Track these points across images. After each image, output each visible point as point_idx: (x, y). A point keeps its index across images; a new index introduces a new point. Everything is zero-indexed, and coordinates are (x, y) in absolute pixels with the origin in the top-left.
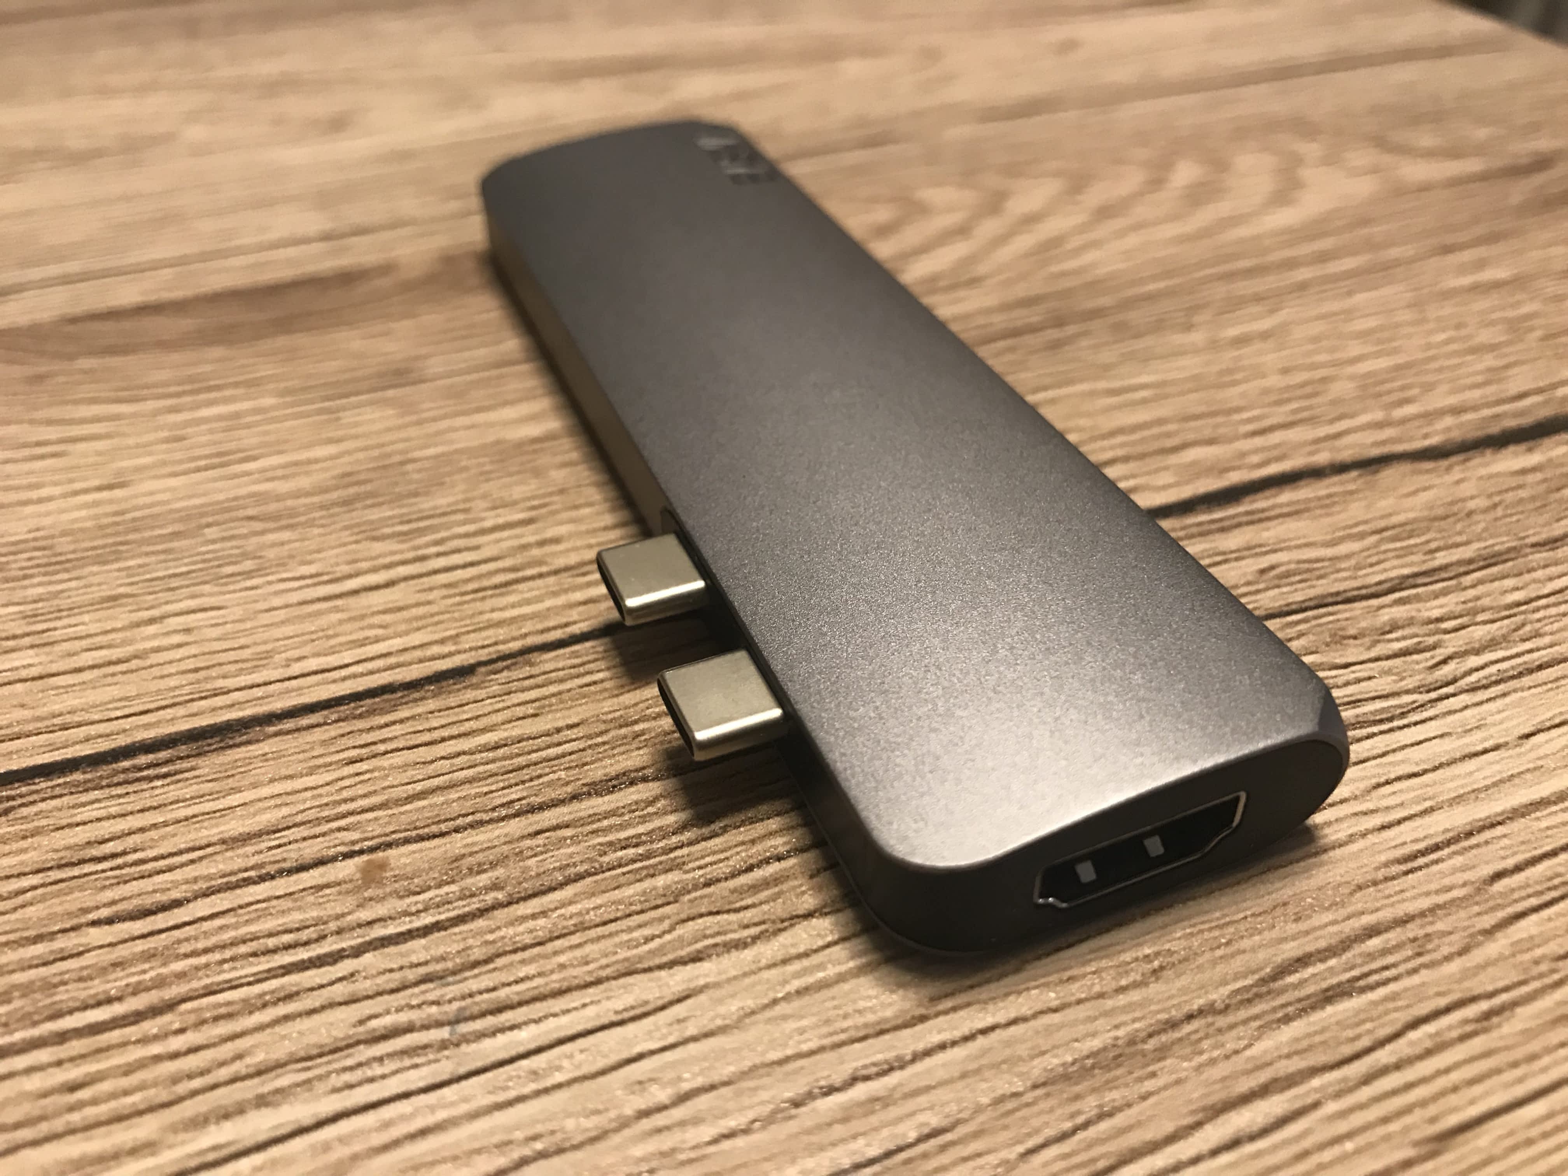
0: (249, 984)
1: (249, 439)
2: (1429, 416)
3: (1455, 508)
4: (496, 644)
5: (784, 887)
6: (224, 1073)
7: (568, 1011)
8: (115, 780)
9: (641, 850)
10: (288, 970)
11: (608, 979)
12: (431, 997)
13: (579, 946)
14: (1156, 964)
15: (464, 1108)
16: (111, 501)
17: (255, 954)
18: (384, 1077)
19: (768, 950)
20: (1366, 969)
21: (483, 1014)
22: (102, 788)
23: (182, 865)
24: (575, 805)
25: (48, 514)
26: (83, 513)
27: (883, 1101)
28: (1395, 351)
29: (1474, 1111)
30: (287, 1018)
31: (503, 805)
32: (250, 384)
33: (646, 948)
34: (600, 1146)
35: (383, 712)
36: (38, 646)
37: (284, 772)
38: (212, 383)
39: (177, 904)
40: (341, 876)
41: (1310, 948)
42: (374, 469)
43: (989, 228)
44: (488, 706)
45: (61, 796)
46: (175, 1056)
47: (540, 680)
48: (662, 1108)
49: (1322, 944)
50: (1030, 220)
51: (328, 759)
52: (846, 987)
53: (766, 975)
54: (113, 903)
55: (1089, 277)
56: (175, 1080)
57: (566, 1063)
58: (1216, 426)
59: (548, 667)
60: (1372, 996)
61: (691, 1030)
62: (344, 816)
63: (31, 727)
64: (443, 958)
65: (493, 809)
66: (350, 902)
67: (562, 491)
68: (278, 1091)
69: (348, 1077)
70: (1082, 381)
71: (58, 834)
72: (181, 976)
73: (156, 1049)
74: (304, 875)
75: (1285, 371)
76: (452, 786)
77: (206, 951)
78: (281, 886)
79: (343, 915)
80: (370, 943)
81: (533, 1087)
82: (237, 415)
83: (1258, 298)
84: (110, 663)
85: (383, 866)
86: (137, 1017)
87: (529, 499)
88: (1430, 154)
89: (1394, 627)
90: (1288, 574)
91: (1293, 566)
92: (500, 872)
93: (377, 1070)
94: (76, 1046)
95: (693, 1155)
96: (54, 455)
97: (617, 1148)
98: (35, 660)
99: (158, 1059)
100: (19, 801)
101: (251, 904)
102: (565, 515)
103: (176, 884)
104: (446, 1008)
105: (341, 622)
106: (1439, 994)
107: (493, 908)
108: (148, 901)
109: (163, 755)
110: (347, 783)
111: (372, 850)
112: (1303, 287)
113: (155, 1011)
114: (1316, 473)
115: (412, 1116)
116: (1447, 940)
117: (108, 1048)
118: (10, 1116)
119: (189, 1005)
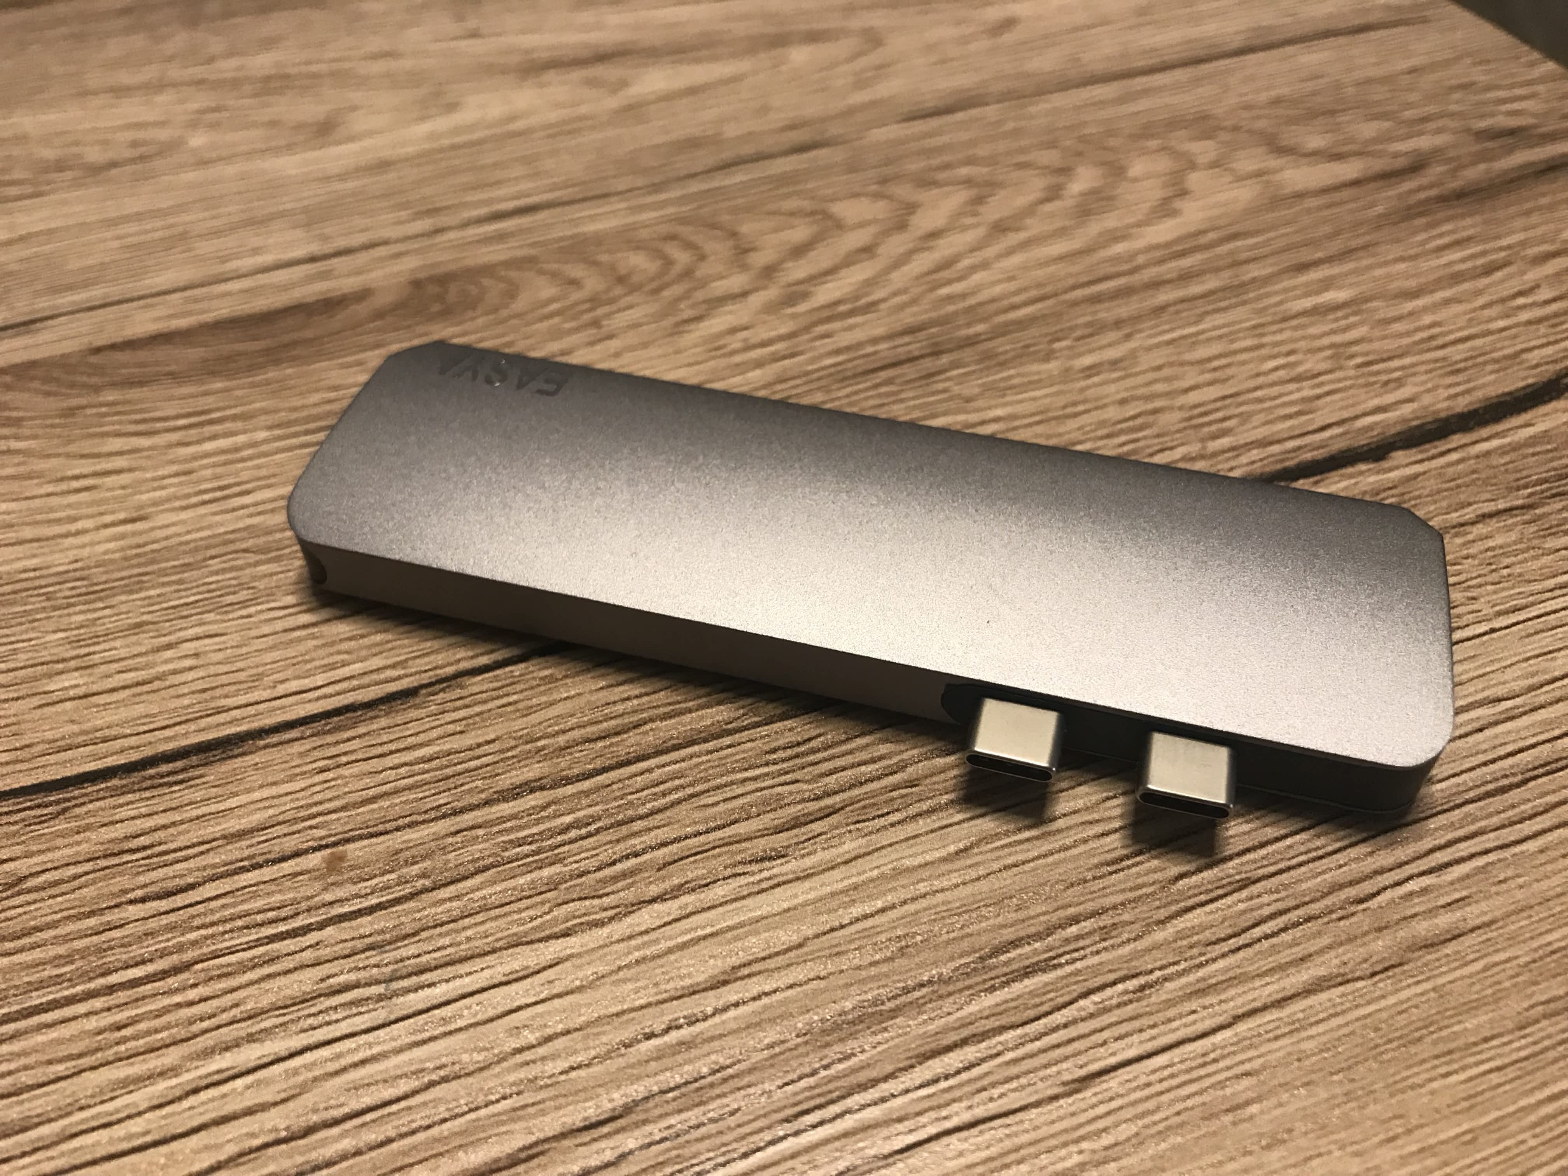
0: (244, 950)
1: (245, 472)
4: (435, 668)
5: (637, 878)
6: (225, 1017)
7: (471, 973)
8: (144, 785)
9: (533, 847)
10: (272, 939)
11: (501, 949)
12: (373, 961)
13: (483, 923)
14: (903, 943)
15: (392, 1045)
16: (134, 534)
17: (247, 927)
18: (337, 1021)
19: (618, 929)
20: (1061, 950)
21: (410, 975)
22: (134, 791)
23: (195, 856)
24: (486, 810)
25: (83, 546)
26: (112, 545)
27: (686, 1045)
28: (1228, 380)
29: (1113, 1061)
30: (270, 976)
31: (432, 809)
32: (245, 417)
33: (530, 925)
34: (485, 1074)
35: (347, 728)
36: (82, 668)
37: (270, 779)
38: (215, 415)
39: (192, 887)
40: (311, 866)
41: (1022, 934)
44: (428, 723)
45: (104, 798)
46: (191, 1004)
47: (467, 701)
48: (531, 1047)
49: (1032, 930)
50: (932, 237)
51: (305, 768)
52: (672, 957)
53: (616, 947)
54: (145, 886)
56: (191, 1022)
57: (466, 1012)
59: (476, 689)
60: (1059, 972)
61: (558, 988)
62: (314, 816)
63: (81, 739)
64: (382, 932)
65: (426, 812)
66: (318, 886)
68: (261, 1031)
69: (311, 1021)
71: (103, 830)
72: (194, 943)
73: (178, 999)
74: (284, 865)
76: (397, 792)
77: (213, 924)
78: (267, 873)
79: (312, 897)
80: (331, 919)
81: (442, 1029)
82: (235, 449)
84: (138, 684)
85: (341, 858)
86: (164, 974)
92: (427, 864)
93: (333, 1016)
94: (122, 996)
95: (549, 1082)
96: (87, 489)
97: (496, 1076)
98: (81, 681)
99: (179, 1006)
100: (73, 803)
101: (245, 887)
103: (190, 871)
104: (384, 970)
105: (317, 647)
106: (1110, 971)
107: (421, 892)
108: (170, 885)
109: (179, 764)
110: (318, 788)
111: (335, 844)
112: (1159, 310)
113: (176, 970)
115: (356, 1050)
116: (1128, 928)
117: (144, 998)
118: (75, 1049)
119: (199, 967)
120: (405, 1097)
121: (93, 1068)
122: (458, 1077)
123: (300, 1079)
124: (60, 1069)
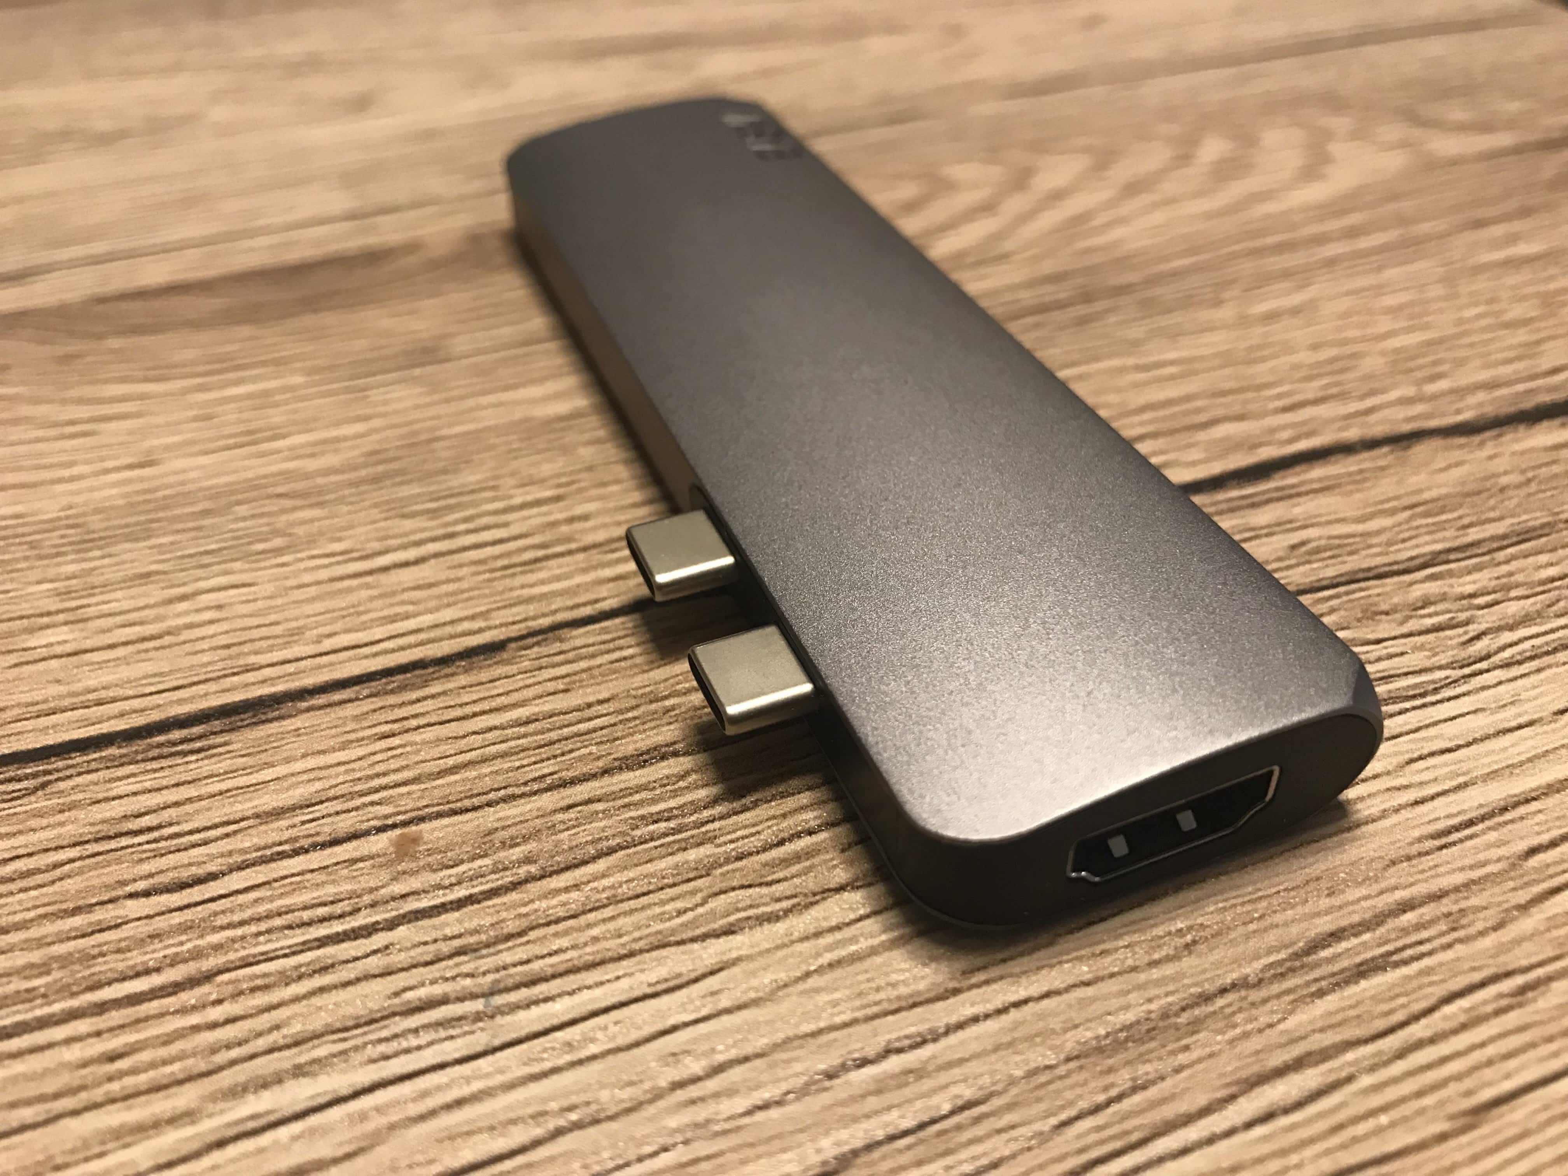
0: (285, 956)
1: (277, 417)
2: (1460, 392)
3: (1488, 484)
4: (525, 620)
5: (816, 860)
6: (261, 1043)
7: (602, 983)
8: (150, 754)
9: (672, 824)
10: (322, 942)
11: (641, 951)
12: (465, 969)
13: (613, 918)
14: (1189, 938)
15: (499, 1079)
16: (141, 479)
17: (290, 927)
18: (419, 1048)
19: (800, 923)
20: (1400, 944)
21: (517, 987)
22: (137, 762)
23: (217, 839)
24: (607, 780)
25: (79, 492)
26: (114, 491)
27: (917, 1073)
28: (1426, 327)
29: (1508, 1086)
30: (322, 990)
31: (534, 780)
32: (278, 362)
33: (679, 921)
34: (634, 1117)
35: (414, 687)
36: (72, 622)
37: (317, 747)
38: (240, 362)
39: (213, 877)
40: (374, 850)
41: (1344, 923)
42: (402, 447)
43: (1014, 205)
44: (520, 681)
45: (97, 770)
46: (213, 1026)
47: (571, 655)
48: (695, 1080)
49: (1356, 918)
50: (1057, 196)
51: (360, 734)
52: (878, 960)
53: (799, 947)
54: (151, 875)
55: (1118, 253)
56: (214, 1051)
57: (600, 1035)
58: (1246, 402)
59: (579, 642)
60: (1405, 971)
61: (725, 1002)
62: (377, 790)
63: (66, 703)
64: (476, 931)
65: (525, 784)
66: (384, 875)
67: (590, 469)
68: (314, 1061)
69: (383, 1048)
70: (1110, 356)
71: (95, 808)
72: (218, 948)
73: (195, 1019)
74: (337, 849)
75: (1315, 347)
76: (484, 760)
77: (242, 923)
78: (316, 859)
79: (377, 889)
80: (404, 916)
81: (568, 1058)
82: (266, 393)
83: (1287, 274)
84: (144, 639)
85: (416, 840)
86: (176, 988)
87: (558, 475)
88: (1462, 128)
89: (1427, 602)
90: (1318, 550)
91: (1323, 542)
92: (532, 846)
93: (413, 1041)
94: (116, 1017)
95: (727, 1126)
96: (85, 434)
97: (650, 1119)
98: (70, 637)
99: (196, 1029)
100: (56, 776)
101: (286, 877)
102: (594, 492)
103: (212, 857)
104: (481, 980)
105: (372, 599)
106: (1474, 969)
107: (526, 881)
108: (185, 874)
109: (197, 730)
110: (379, 757)
111: (405, 824)
112: (1331, 263)
113: (192, 982)
114: (1346, 449)
115: (448, 1086)
116: (1481, 915)
117: (147, 1019)
118: (50, 1086)
119: (226, 977)
120: (522, 1150)
121: (75, 1113)
122: (596, 1121)
123: (370, 1126)
124: (27, 1114)
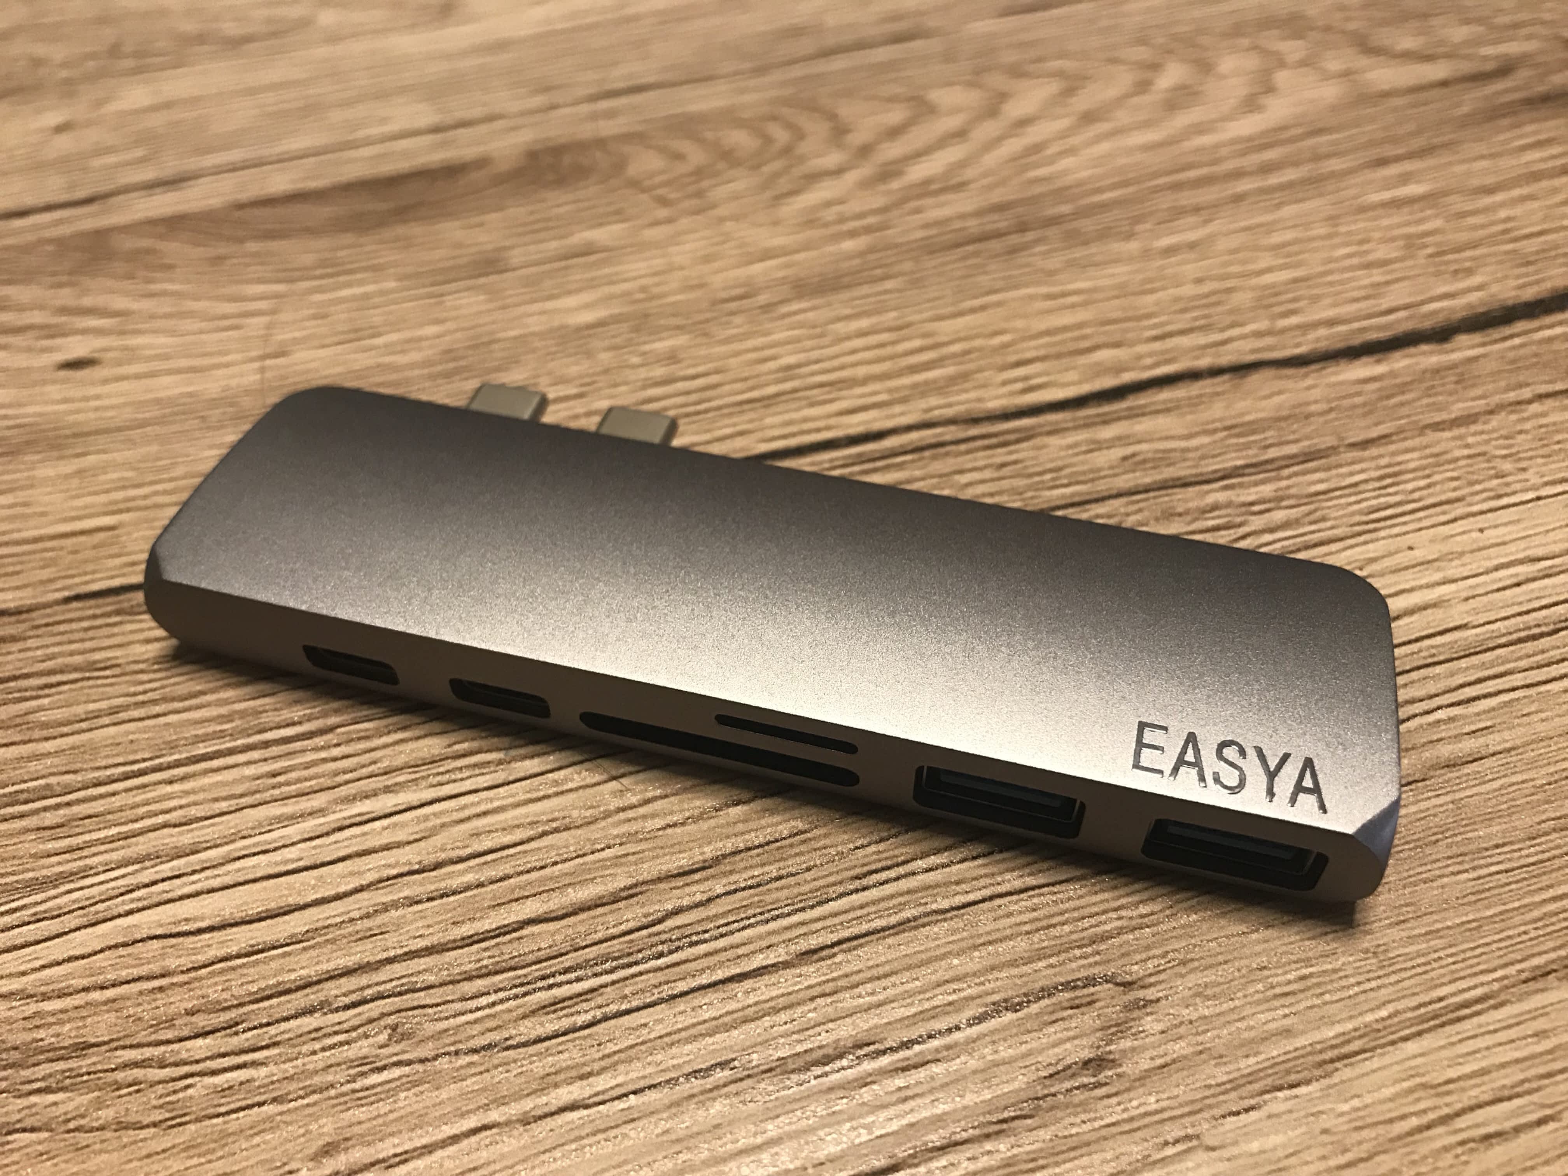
2: (1305, 328)
3: (1297, 411)
6: (365, 771)
15: (511, 800)
16: (277, 367)
18: (462, 779)
28: (1298, 265)
34: (593, 827)
43: (988, 129)
46: (335, 759)
48: (632, 807)
50: (1023, 123)
55: (1059, 184)
56: (336, 774)
57: (575, 778)
58: (1126, 331)
67: (606, 371)
68: (396, 784)
69: (439, 778)
70: (1027, 285)
73: (323, 755)
75: (1199, 281)
81: (555, 789)
83: (1197, 209)
86: (311, 735)
87: (581, 377)
88: (1408, 56)
89: (1215, 507)
90: (1144, 461)
91: (1150, 455)
93: (459, 776)
94: (275, 750)
95: (648, 836)
96: (233, 328)
97: (602, 829)
99: (324, 760)
102: (607, 391)
112: (1238, 199)
113: (322, 732)
114: (1194, 375)
115: (479, 803)
117: (295, 753)
118: (239, 790)
119: (343, 730)
120: (521, 843)
122: (567, 828)
123: (430, 824)
124: (224, 805)
